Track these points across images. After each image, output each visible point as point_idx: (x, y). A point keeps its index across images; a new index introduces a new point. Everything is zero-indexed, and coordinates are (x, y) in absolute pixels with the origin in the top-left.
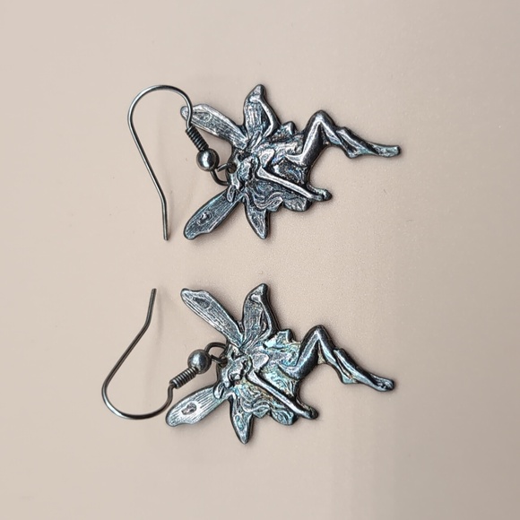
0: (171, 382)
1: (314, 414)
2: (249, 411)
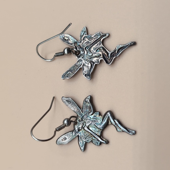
0: (56, 129)
1: (107, 142)
2: (85, 140)
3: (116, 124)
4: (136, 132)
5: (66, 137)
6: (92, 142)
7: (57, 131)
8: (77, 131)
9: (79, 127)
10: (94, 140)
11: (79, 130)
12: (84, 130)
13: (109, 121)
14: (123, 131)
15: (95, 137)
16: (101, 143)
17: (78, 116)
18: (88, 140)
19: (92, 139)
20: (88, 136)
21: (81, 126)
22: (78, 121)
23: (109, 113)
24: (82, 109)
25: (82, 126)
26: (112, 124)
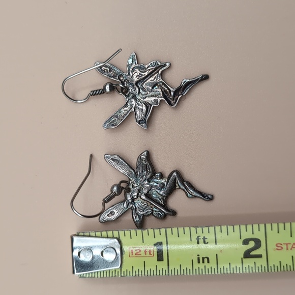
0: (104, 200)
1: (174, 213)
2: (142, 213)
3: (186, 188)
4: (213, 196)
5: (114, 211)
6: (153, 215)
7: (106, 202)
8: (130, 201)
9: (134, 195)
10: (156, 211)
11: (133, 199)
12: (141, 198)
13: (177, 185)
14: (196, 197)
15: (157, 208)
16: (165, 216)
17: (130, 180)
18: (147, 213)
19: (152, 210)
20: (146, 207)
21: (136, 194)
22: (131, 187)
23: (175, 174)
24: (135, 170)
25: (138, 194)
26: (180, 188)
